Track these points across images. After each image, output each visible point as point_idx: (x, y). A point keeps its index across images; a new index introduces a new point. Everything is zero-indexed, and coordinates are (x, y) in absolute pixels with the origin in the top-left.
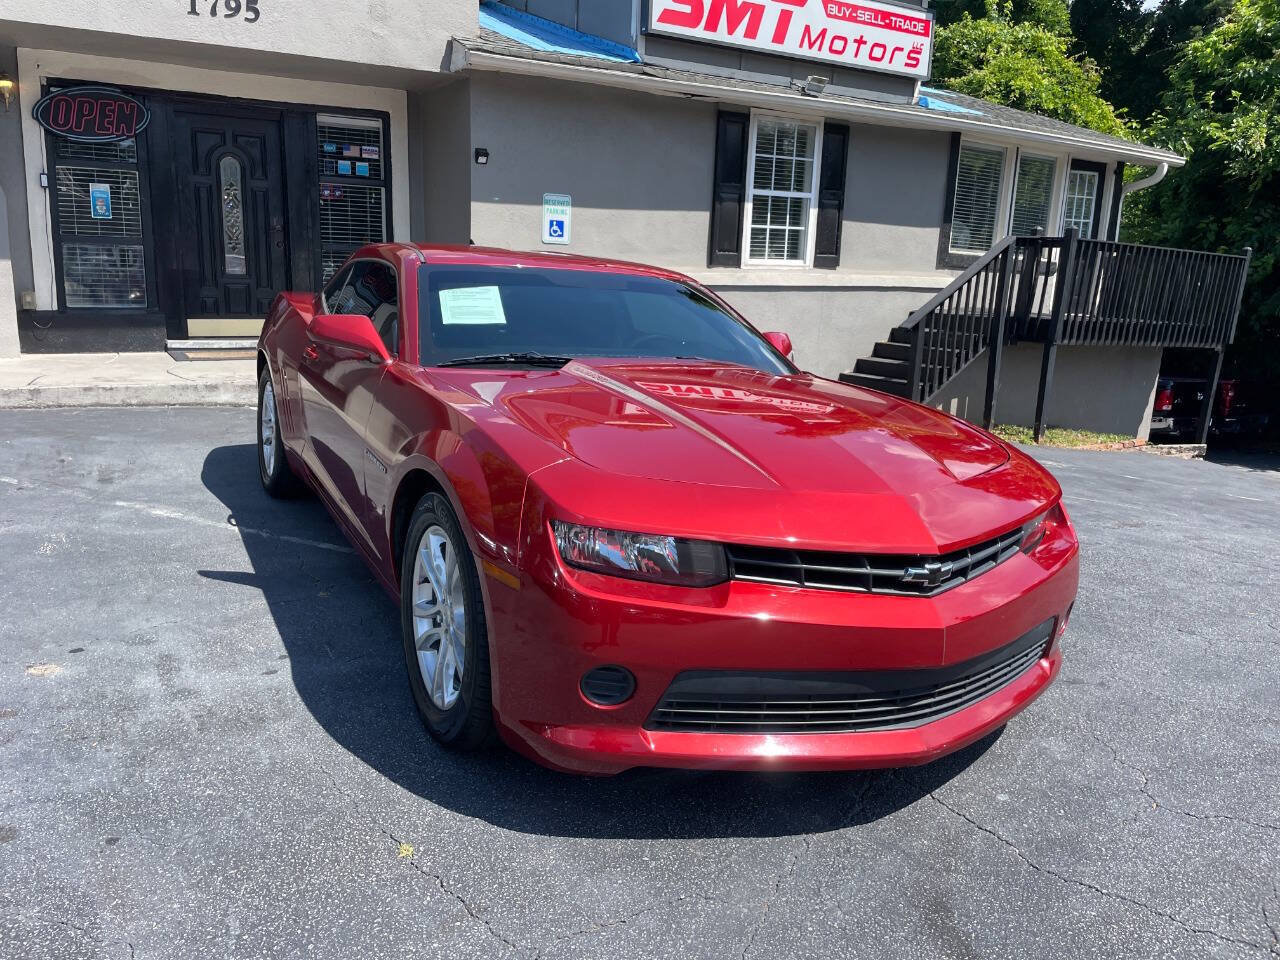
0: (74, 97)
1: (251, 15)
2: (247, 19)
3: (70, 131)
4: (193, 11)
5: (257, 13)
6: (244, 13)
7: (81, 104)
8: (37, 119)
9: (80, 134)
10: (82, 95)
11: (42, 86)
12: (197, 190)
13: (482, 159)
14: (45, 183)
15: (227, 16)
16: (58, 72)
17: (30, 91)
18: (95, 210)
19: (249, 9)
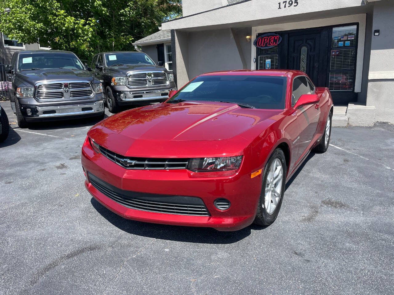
0: (263, 37)
1: (296, 4)
2: (294, 6)
3: (262, 47)
4: (280, 8)
5: (297, 3)
6: (294, 4)
7: (265, 39)
8: (254, 45)
9: (264, 47)
10: (264, 37)
11: (257, 36)
12: (294, 58)
13: (377, 34)
14: (255, 61)
15: (289, 6)
16: (260, 32)
17: (254, 37)
18: (267, 66)
19: (295, 3)
